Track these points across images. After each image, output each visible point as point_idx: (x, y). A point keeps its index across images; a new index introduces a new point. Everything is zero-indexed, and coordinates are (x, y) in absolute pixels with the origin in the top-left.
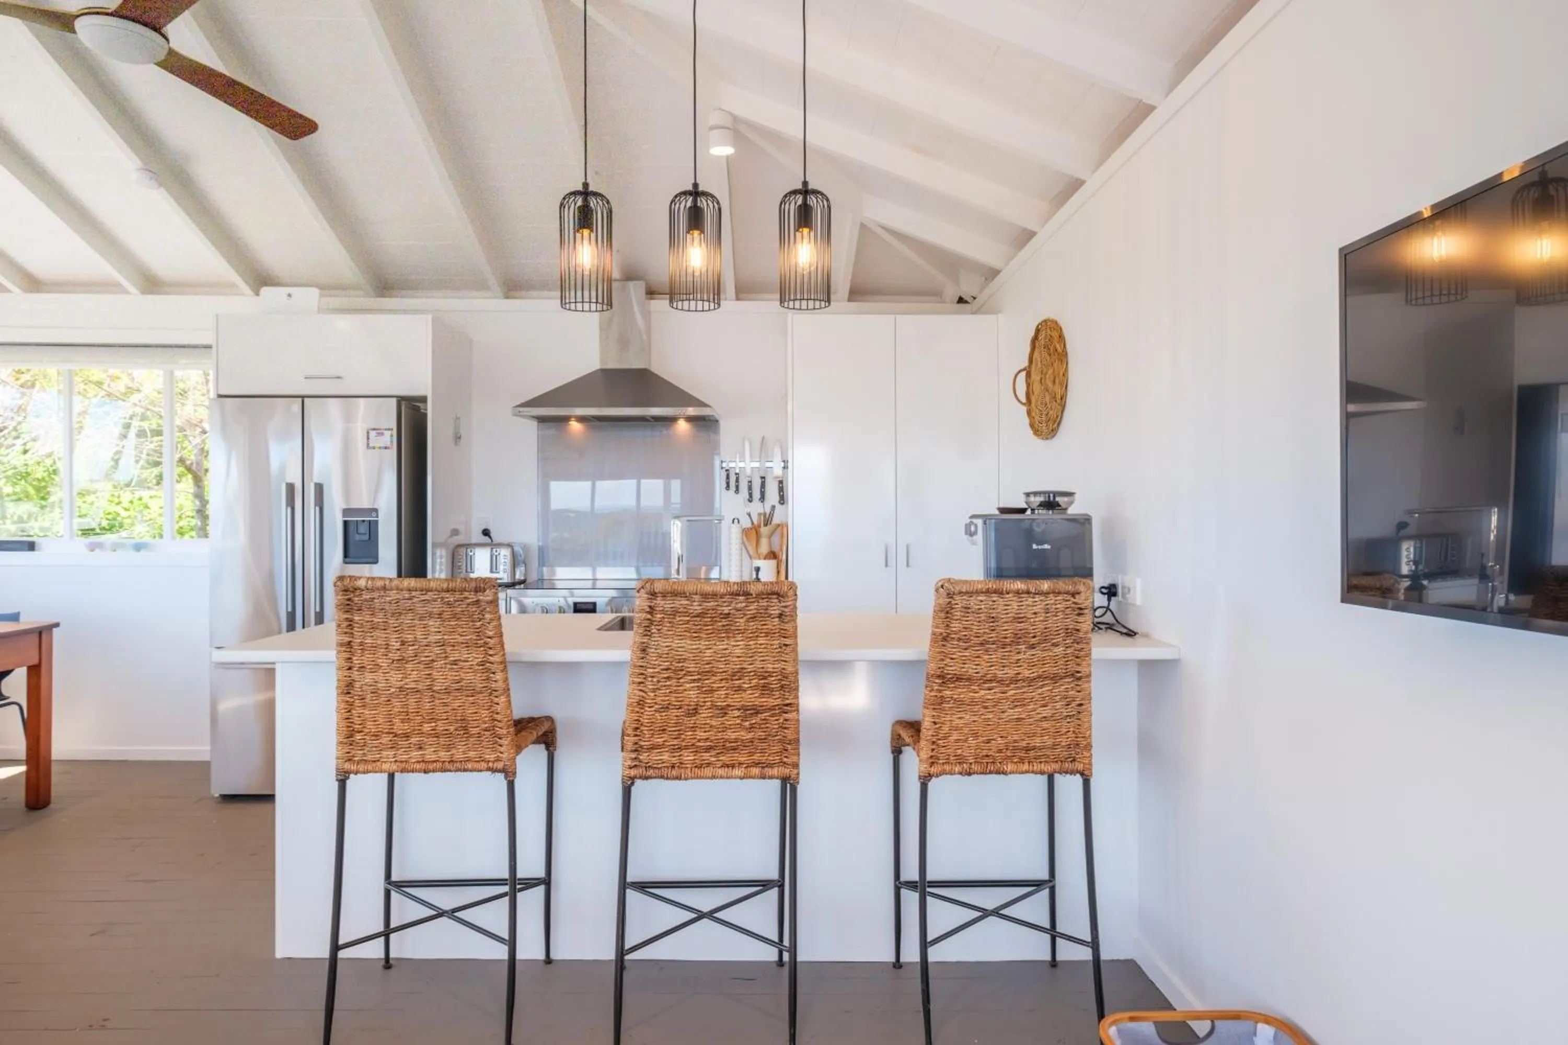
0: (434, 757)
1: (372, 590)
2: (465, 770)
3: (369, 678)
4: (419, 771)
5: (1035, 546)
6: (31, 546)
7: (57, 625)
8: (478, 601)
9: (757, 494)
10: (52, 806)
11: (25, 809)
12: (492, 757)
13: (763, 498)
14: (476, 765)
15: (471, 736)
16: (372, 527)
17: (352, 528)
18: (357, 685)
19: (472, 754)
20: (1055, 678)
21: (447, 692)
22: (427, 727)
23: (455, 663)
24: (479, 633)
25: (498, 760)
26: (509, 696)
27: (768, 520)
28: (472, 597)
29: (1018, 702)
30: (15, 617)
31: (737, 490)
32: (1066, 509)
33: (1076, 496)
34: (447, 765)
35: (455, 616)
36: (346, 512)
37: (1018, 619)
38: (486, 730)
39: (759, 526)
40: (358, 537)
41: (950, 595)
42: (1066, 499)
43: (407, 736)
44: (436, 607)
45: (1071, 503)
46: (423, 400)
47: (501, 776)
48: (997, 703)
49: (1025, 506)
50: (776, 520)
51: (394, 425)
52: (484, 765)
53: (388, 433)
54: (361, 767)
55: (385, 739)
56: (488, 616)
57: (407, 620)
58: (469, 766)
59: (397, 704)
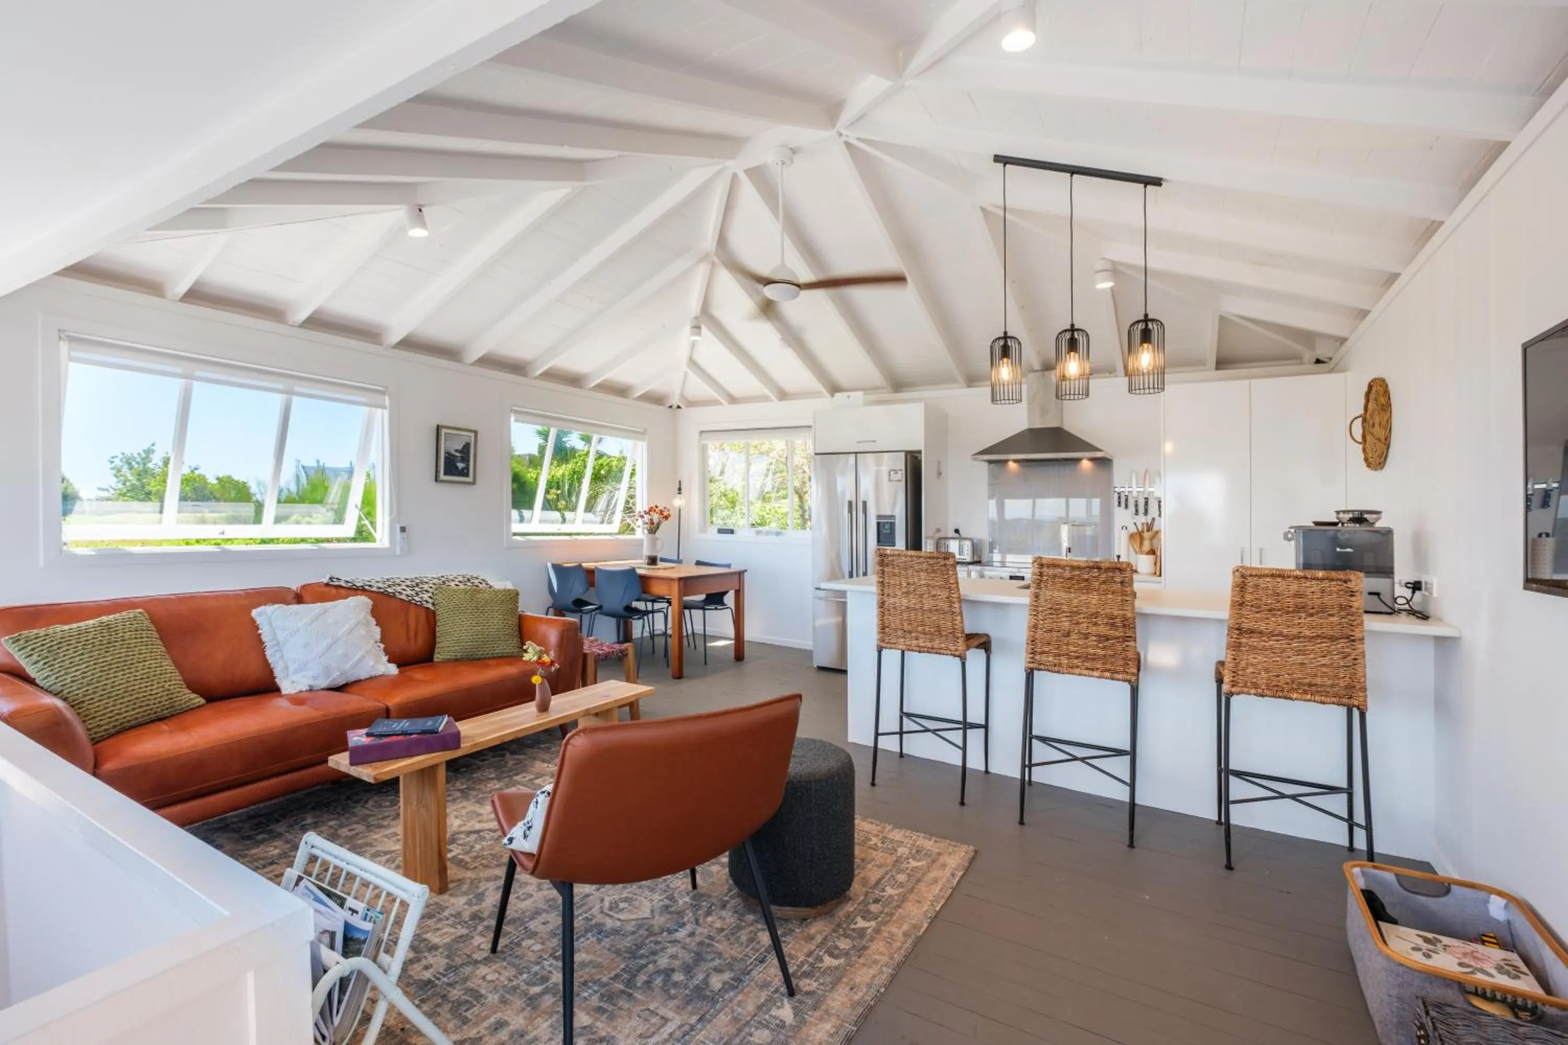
0: (924, 644)
1: (893, 555)
2: (940, 653)
3: (892, 600)
4: (916, 651)
5: (1338, 549)
6: (732, 532)
7: (746, 571)
8: (945, 565)
9: (1141, 509)
10: (745, 660)
11: (733, 659)
12: (953, 648)
13: (1146, 513)
14: (945, 652)
15: (942, 636)
16: (892, 525)
17: (881, 525)
18: (887, 604)
19: (943, 646)
20: (1332, 639)
21: (930, 611)
22: (920, 629)
23: (934, 596)
24: (946, 581)
25: (956, 650)
26: (962, 617)
27: (1149, 527)
28: (943, 562)
29: (1300, 652)
30: (729, 566)
31: (1126, 506)
32: (1374, 523)
33: (1383, 514)
34: (930, 650)
35: (934, 571)
36: (879, 517)
37: (1297, 595)
38: (950, 633)
39: (1143, 532)
40: (885, 531)
41: (1243, 576)
42: (1374, 516)
43: (910, 632)
44: (924, 566)
45: (1378, 519)
46: (919, 452)
47: (958, 659)
48: (1284, 651)
49: (1337, 521)
50: (1155, 528)
51: (903, 467)
52: (949, 652)
53: (900, 472)
54: (889, 646)
55: (900, 633)
56: (950, 572)
57: (910, 572)
58: (942, 651)
59: (905, 615)
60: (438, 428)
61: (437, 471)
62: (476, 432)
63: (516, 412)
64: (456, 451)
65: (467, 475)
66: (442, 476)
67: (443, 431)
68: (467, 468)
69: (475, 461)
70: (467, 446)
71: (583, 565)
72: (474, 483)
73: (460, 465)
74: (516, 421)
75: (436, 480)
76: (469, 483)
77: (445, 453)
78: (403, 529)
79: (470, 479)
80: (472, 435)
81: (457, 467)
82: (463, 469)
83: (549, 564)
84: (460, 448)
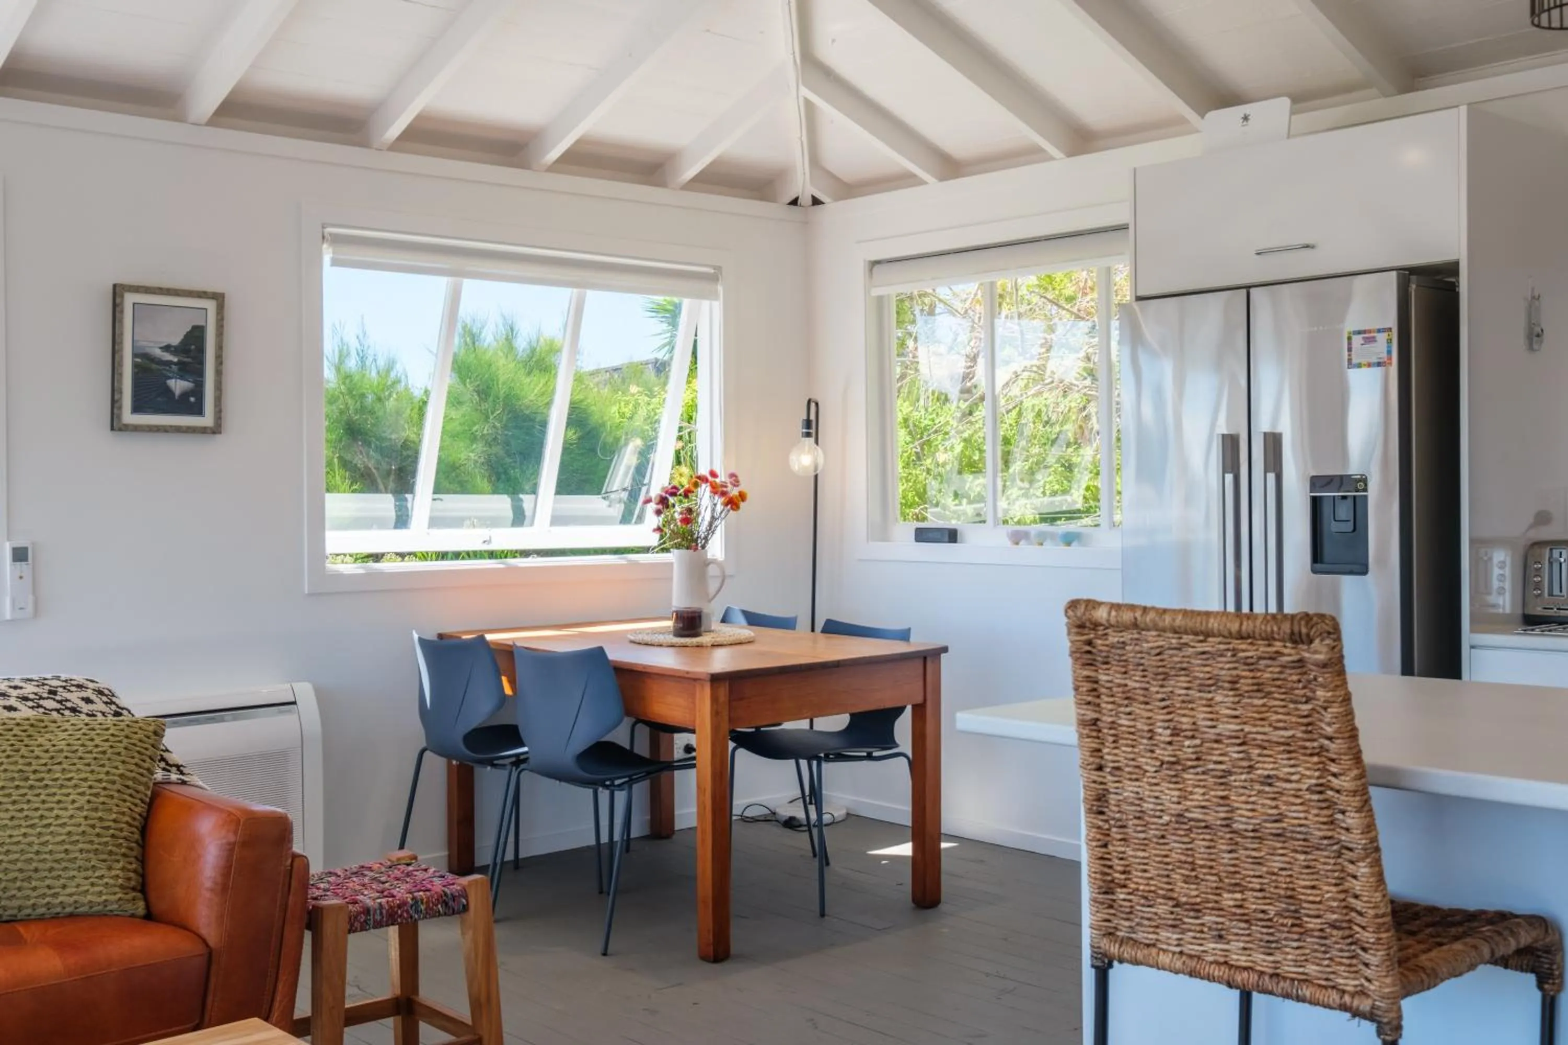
0: (1243, 961)
1: (1121, 627)
2: (1300, 999)
3: (1129, 789)
4: (1219, 980)
6: (952, 536)
7: (945, 650)
8: (1301, 663)
10: (943, 907)
12: (1350, 984)
14: (1320, 995)
15: (1307, 932)
16: (1359, 507)
17: (1327, 509)
18: (1113, 799)
19: (1311, 969)
21: (1257, 835)
22: (1228, 900)
23: (1268, 780)
24: (1310, 727)
25: (1362, 993)
26: (1377, 863)
28: (1290, 654)
30: (904, 635)
34: (1267, 982)
35: (1259, 688)
36: (1316, 482)
38: (1333, 926)
40: (1335, 527)
43: (1196, 910)
44: (1223, 668)
46: (1452, 269)
47: (1369, 1028)
51: (1391, 320)
52: (1334, 996)
53: (1382, 338)
54: (1127, 951)
55: (1163, 909)
56: (1320, 693)
57: (1178, 685)
58: (1307, 992)
59: (1175, 845)
60: (118, 291)
61: (115, 403)
62: (219, 298)
63: (337, 240)
64: (167, 348)
65: (198, 410)
66: (128, 417)
67: (130, 299)
68: (198, 391)
69: (219, 373)
70: (196, 336)
71: (489, 637)
72: (216, 430)
73: (178, 386)
74: (335, 263)
75: (112, 429)
76: (203, 431)
77: (135, 355)
78: (20, 555)
79: (207, 420)
80: (211, 305)
81: (168, 391)
82: (185, 395)
83: (416, 636)
84: (176, 341)
